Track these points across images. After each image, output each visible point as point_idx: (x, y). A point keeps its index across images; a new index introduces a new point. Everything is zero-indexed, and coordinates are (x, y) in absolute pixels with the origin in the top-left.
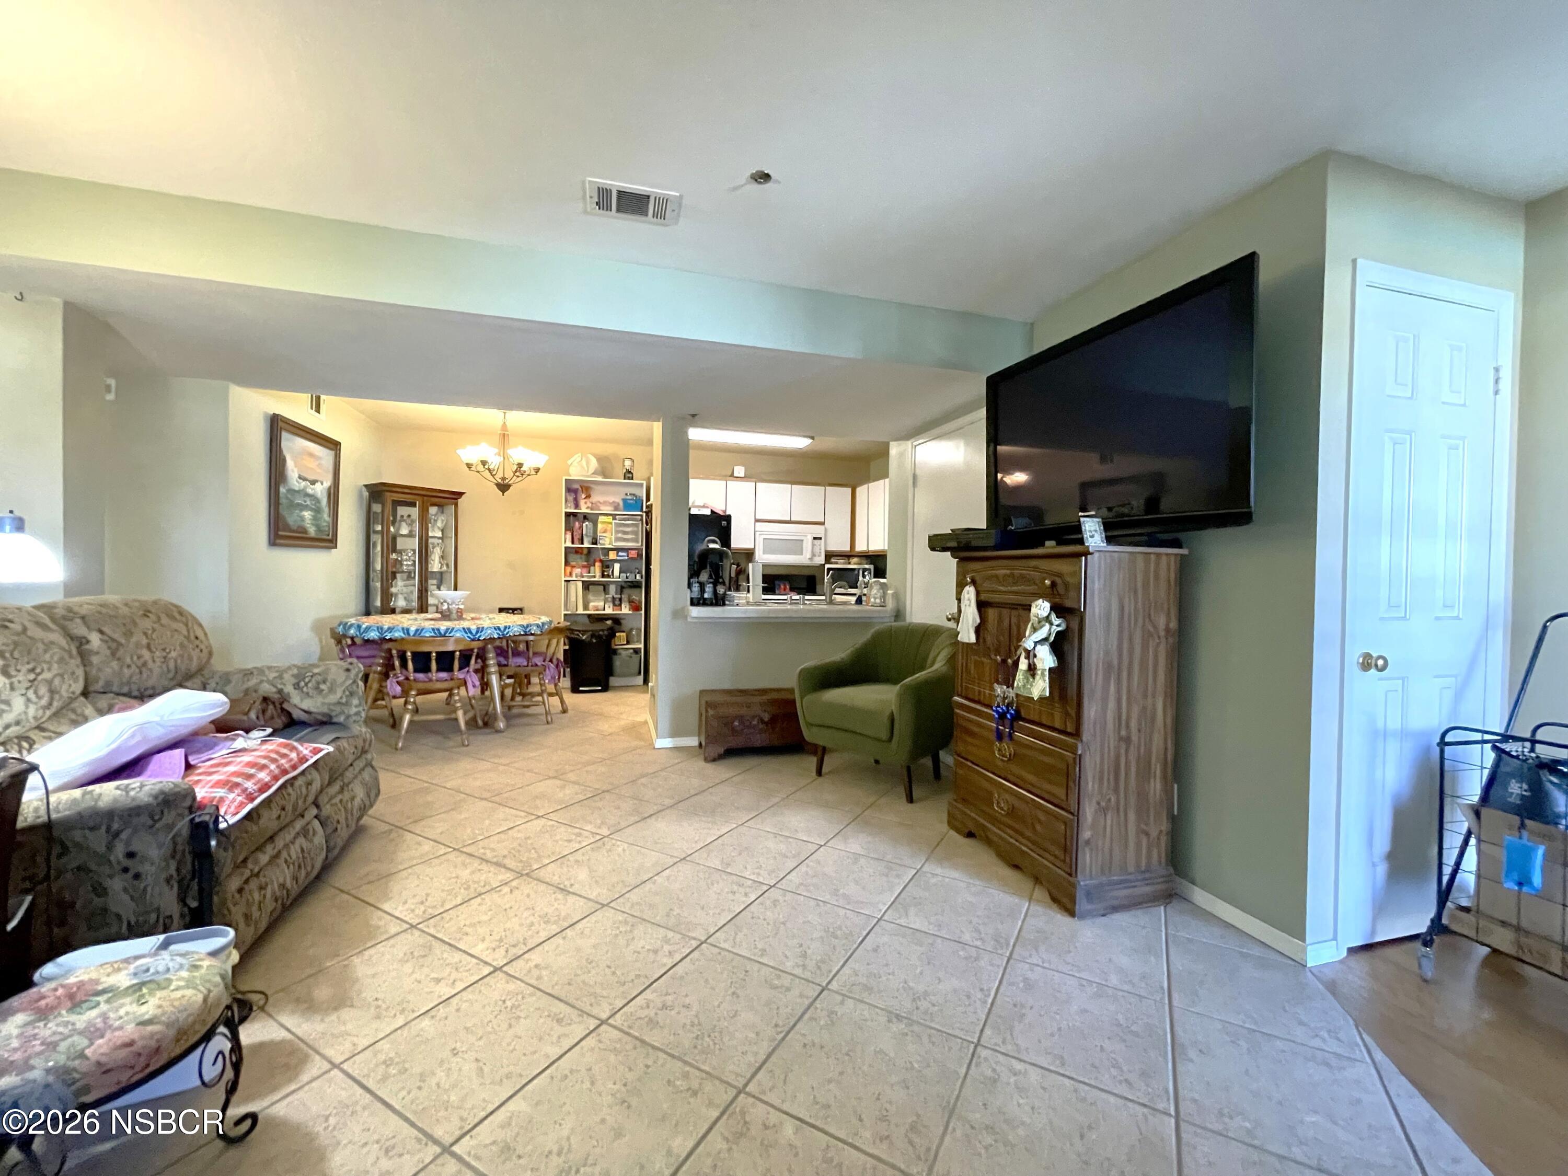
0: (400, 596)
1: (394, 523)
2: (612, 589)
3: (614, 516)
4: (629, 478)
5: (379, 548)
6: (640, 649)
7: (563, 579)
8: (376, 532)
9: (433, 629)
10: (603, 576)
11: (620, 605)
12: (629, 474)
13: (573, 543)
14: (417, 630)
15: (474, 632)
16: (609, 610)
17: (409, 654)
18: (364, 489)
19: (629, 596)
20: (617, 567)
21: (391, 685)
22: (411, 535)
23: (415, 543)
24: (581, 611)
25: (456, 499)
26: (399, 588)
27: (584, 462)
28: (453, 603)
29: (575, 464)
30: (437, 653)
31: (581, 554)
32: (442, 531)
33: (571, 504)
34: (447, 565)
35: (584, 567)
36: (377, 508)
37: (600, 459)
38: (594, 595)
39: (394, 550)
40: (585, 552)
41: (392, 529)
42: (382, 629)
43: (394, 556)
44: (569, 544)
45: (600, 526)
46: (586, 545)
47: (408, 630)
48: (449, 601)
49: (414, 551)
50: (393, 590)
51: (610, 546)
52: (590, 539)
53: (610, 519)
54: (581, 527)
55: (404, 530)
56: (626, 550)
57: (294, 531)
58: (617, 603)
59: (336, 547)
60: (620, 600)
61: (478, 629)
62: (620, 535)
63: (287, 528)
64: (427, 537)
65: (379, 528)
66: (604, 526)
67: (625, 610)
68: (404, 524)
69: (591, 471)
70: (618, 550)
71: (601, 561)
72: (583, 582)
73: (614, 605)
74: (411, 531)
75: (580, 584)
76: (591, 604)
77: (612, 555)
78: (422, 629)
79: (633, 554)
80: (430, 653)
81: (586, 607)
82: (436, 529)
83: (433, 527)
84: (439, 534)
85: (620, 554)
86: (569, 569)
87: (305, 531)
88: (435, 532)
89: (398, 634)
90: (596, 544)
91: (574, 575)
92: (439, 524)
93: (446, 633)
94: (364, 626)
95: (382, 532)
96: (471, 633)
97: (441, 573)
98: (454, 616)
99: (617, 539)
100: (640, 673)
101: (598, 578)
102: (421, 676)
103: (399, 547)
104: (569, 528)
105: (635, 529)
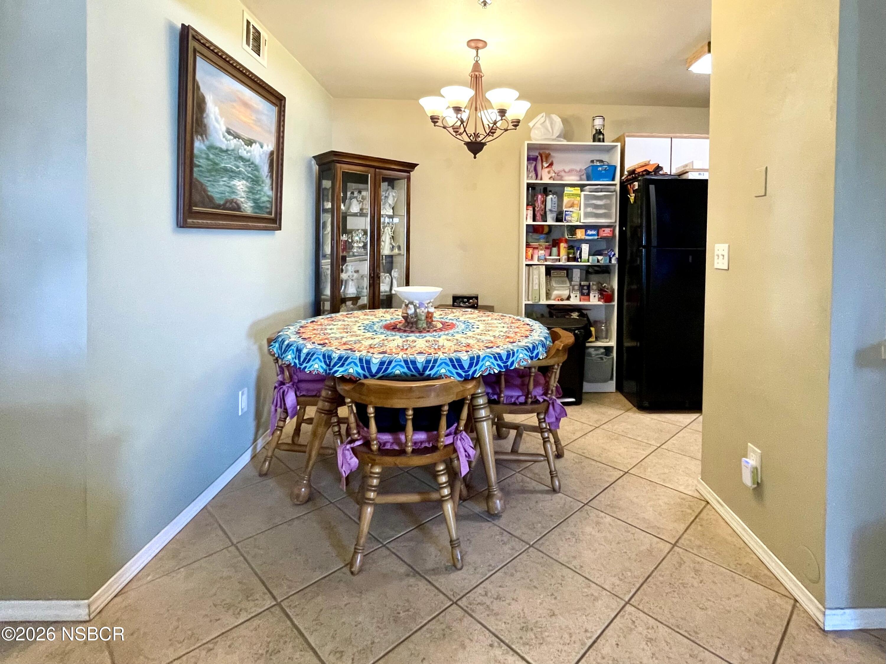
0: (351, 283)
1: (344, 202)
2: (577, 274)
3: (582, 187)
4: (599, 140)
5: (329, 229)
6: (612, 347)
7: (525, 263)
8: (326, 211)
9: (406, 362)
10: (569, 260)
11: (588, 295)
12: (598, 135)
13: (534, 220)
14: (382, 363)
15: (466, 366)
16: (575, 301)
17: (371, 410)
18: (314, 162)
19: (600, 283)
20: (585, 248)
21: (344, 455)
22: (361, 214)
23: (365, 223)
24: (544, 301)
25: (409, 172)
26: (349, 273)
27: (548, 123)
28: (421, 304)
29: (538, 125)
30: (415, 409)
31: (542, 233)
32: (393, 208)
33: (533, 174)
34: (399, 248)
35: (547, 248)
36: (327, 184)
37: (565, 121)
38: (558, 282)
39: (345, 231)
40: (546, 230)
41: (342, 207)
42: (330, 357)
43: (344, 238)
44: (530, 222)
45: (566, 199)
46: (550, 222)
47: (368, 362)
48: (417, 302)
49: (365, 233)
50: (344, 276)
51: (578, 223)
52: (554, 215)
53: (577, 190)
54: (544, 202)
55: (355, 208)
56: (597, 227)
57: (218, 207)
58: (585, 292)
59: (280, 228)
60: (589, 287)
61: (472, 359)
62: (589, 210)
63: (209, 201)
64: (380, 216)
65: (328, 205)
66: (572, 199)
67: (594, 300)
68: (354, 201)
69: (557, 133)
70: (587, 227)
71: (566, 241)
72: (546, 265)
73: (582, 294)
74: (361, 209)
75: (543, 269)
76: (555, 293)
77: (580, 234)
78: (390, 363)
79: (607, 232)
80: (404, 410)
81: (548, 296)
82: (387, 206)
83: (384, 204)
84: (390, 212)
85: (589, 232)
86: (530, 251)
87: (238, 208)
88: (386, 211)
89: (353, 370)
90: (561, 221)
91: (536, 257)
92: (390, 201)
93: (425, 369)
94: (305, 351)
95: (332, 210)
96: (462, 367)
97: (391, 257)
98: (423, 324)
99: (587, 215)
100: (612, 379)
101: (563, 262)
102: (386, 437)
103: (349, 227)
104: (531, 203)
105: (608, 202)
